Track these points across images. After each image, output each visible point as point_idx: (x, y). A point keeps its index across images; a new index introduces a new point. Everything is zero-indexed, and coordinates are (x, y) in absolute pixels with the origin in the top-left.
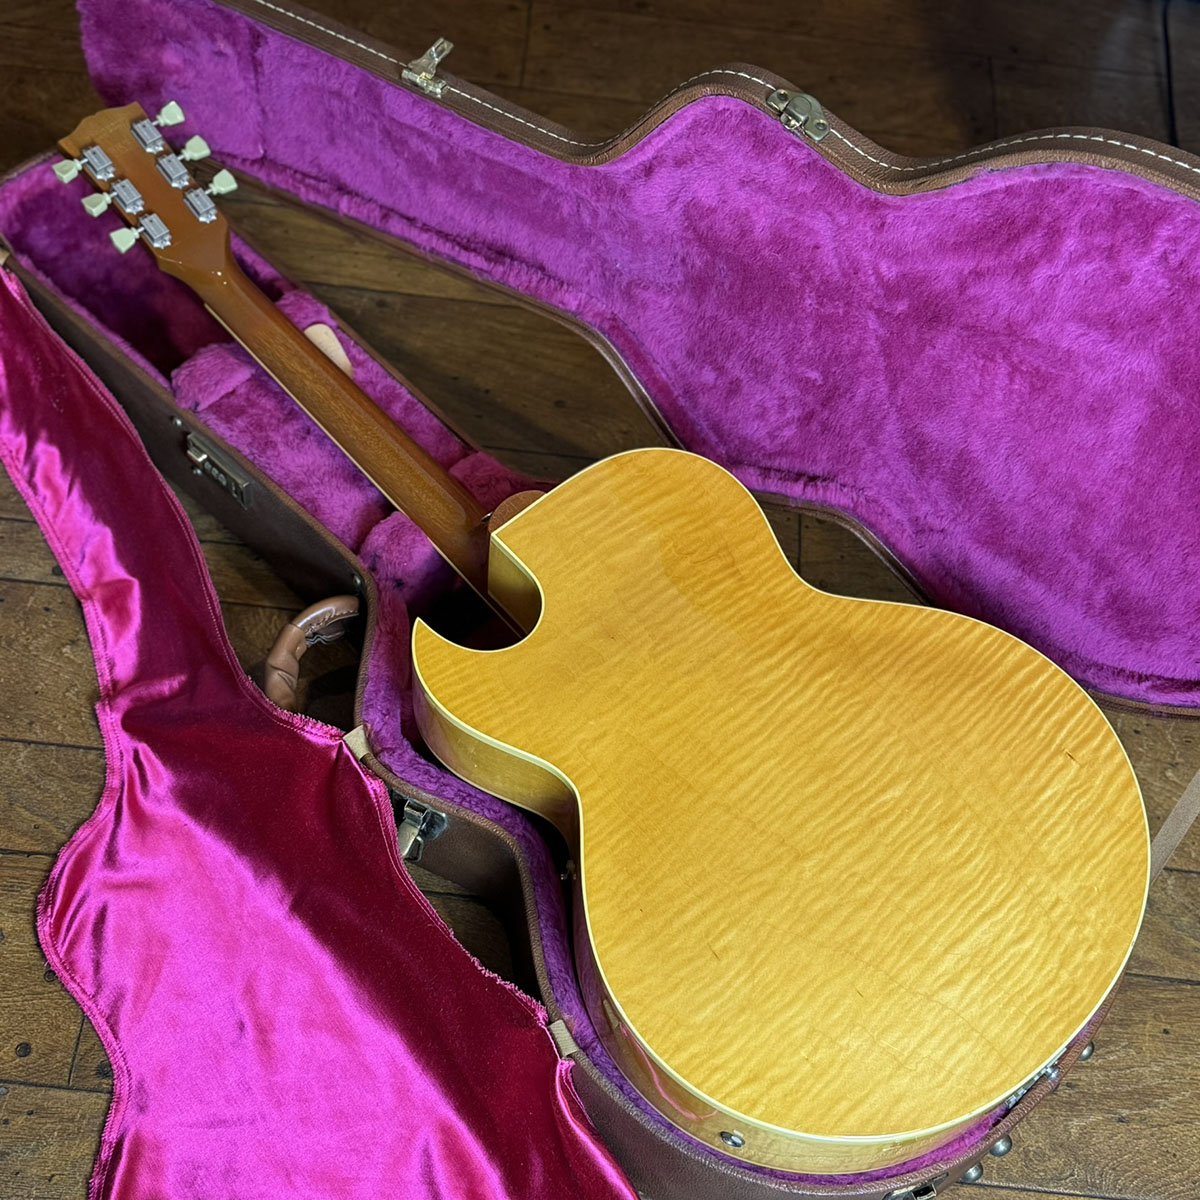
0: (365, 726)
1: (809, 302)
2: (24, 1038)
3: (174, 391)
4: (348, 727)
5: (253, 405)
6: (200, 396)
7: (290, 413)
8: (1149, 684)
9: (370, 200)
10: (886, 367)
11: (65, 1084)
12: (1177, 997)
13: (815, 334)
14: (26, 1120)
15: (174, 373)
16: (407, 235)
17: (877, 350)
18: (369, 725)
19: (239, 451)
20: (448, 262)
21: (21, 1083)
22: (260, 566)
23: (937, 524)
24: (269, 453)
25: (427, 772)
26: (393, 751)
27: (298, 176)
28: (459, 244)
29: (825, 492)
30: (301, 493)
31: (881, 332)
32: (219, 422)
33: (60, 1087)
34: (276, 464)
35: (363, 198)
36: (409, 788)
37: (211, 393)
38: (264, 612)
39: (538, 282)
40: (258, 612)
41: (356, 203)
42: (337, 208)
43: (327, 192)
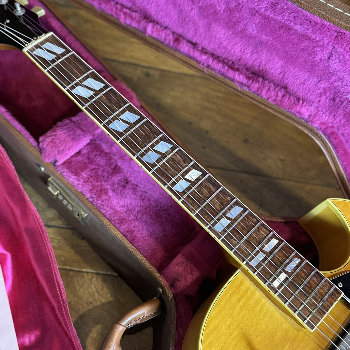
3: (41, 150)
5: (91, 161)
6: (59, 157)
7: (115, 168)
9: (166, 28)
15: (41, 139)
16: (191, 54)
19: (83, 195)
20: (219, 75)
22: (84, 244)
24: (104, 197)
27: (119, 6)
28: (227, 64)
30: (124, 227)
32: (70, 175)
34: (108, 206)
35: (161, 26)
37: (66, 155)
38: (88, 276)
39: (283, 96)
40: (84, 277)
41: (157, 29)
42: (145, 31)
43: (138, 19)
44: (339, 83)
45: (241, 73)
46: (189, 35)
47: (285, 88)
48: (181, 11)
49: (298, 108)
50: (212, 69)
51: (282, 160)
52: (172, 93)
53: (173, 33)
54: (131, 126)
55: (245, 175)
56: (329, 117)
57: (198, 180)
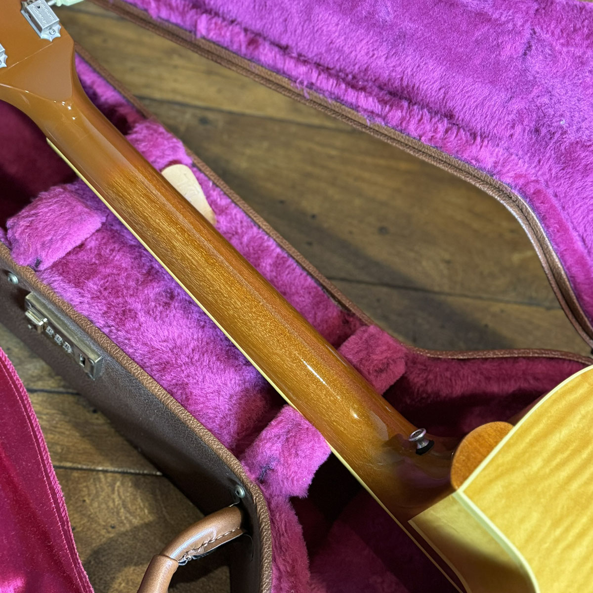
3: (10, 244)
5: (106, 262)
6: (44, 254)
7: (149, 273)
9: (232, 22)
15: (10, 223)
16: (280, 65)
19: (92, 322)
20: (330, 101)
22: (98, 420)
24: (129, 325)
28: (344, 80)
32: (66, 286)
34: (138, 341)
35: (224, 19)
37: (58, 249)
38: (106, 478)
39: (446, 131)
40: (99, 479)
41: (216, 24)
42: (194, 29)
43: (181, 9)
44: (545, 100)
45: (370, 94)
46: (275, 31)
47: (450, 116)
49: (474, 150)
50: (319, 90)
51: (448, 262)
52: (248, 151)
53: (246, 30)
55: (385, 290)
56: (530, 164)
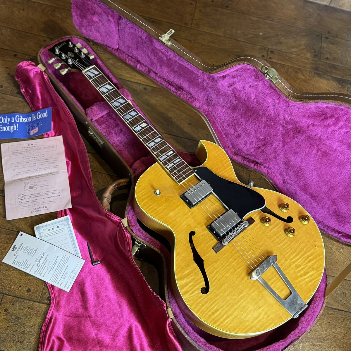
0: (127, 218)
1: (264, 119)
2: (29, 287)
3: (86, 114)
4: (123, 217)
5: (107, 121)
6: (94, 117)
7: (117, 125)
8: (341, 234)
10: (283, 140)
11: (38, 301)
12: (334, 313)
13: (264, 128)
14: (27, 310)
15: (87, 110)
17: (281, 135)
18: (128, 218)
19: (102, 134)
20: (165, 87)
21: (27, 300)
23: (290, 182)
24: (110, 135)
25: (142, 233)
26: (134, 226)
27: (127, 56)
28: (169, 83)
29: (260, 168)
30: (117, 148)
31: (283, 131)
32: (98, 125)
33: (37, 302)
34: (112, 139)
35: (144, 65)
36: (137, 237)
37: (97, 117)
38: (104, 175)
39: (189, 98)
40: (102, 175)
42: (136, 67)
43: (134, 61)
44: (208, 93)
45: (174, 87)
46: (154, 70)
47: (191, 94)
48: (151, 59)
49: (194, 103)
50: (163, 85)
51: (207, 134)
52: (156, 98)
53: (148, 68)
54: (122, 104)
55: (187, 140)
57: (145, 127)
